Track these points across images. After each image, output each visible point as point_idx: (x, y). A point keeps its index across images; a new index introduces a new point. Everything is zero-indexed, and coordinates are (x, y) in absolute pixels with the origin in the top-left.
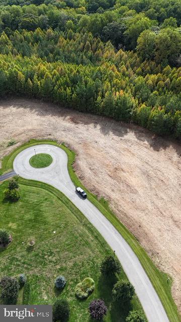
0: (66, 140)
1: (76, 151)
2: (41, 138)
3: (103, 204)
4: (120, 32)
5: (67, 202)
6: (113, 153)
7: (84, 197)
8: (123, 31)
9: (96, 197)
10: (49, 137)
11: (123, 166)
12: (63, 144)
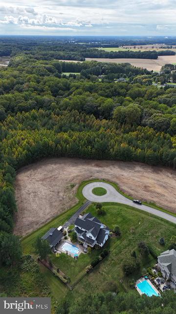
0: (103, 177)
1: (115, 182)
2: (87, 179)
3: (152, 204)
4: (96, 108)
5: (133, 208)
6: (137, 179)
7: (141, 204)
8: (97, 107)
9: (146, 202)
10: (92, 178)
11: (148, 185)
12: (103, 180)
